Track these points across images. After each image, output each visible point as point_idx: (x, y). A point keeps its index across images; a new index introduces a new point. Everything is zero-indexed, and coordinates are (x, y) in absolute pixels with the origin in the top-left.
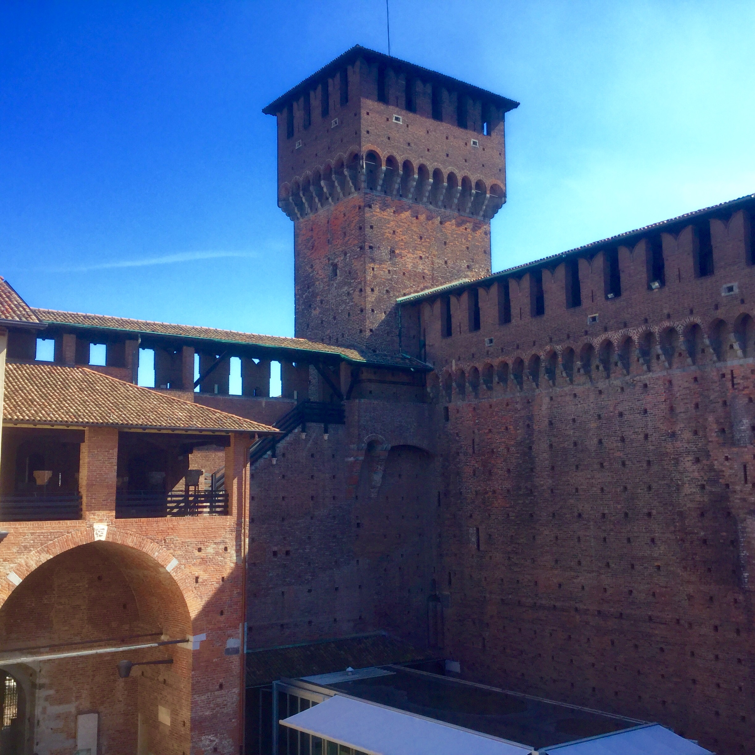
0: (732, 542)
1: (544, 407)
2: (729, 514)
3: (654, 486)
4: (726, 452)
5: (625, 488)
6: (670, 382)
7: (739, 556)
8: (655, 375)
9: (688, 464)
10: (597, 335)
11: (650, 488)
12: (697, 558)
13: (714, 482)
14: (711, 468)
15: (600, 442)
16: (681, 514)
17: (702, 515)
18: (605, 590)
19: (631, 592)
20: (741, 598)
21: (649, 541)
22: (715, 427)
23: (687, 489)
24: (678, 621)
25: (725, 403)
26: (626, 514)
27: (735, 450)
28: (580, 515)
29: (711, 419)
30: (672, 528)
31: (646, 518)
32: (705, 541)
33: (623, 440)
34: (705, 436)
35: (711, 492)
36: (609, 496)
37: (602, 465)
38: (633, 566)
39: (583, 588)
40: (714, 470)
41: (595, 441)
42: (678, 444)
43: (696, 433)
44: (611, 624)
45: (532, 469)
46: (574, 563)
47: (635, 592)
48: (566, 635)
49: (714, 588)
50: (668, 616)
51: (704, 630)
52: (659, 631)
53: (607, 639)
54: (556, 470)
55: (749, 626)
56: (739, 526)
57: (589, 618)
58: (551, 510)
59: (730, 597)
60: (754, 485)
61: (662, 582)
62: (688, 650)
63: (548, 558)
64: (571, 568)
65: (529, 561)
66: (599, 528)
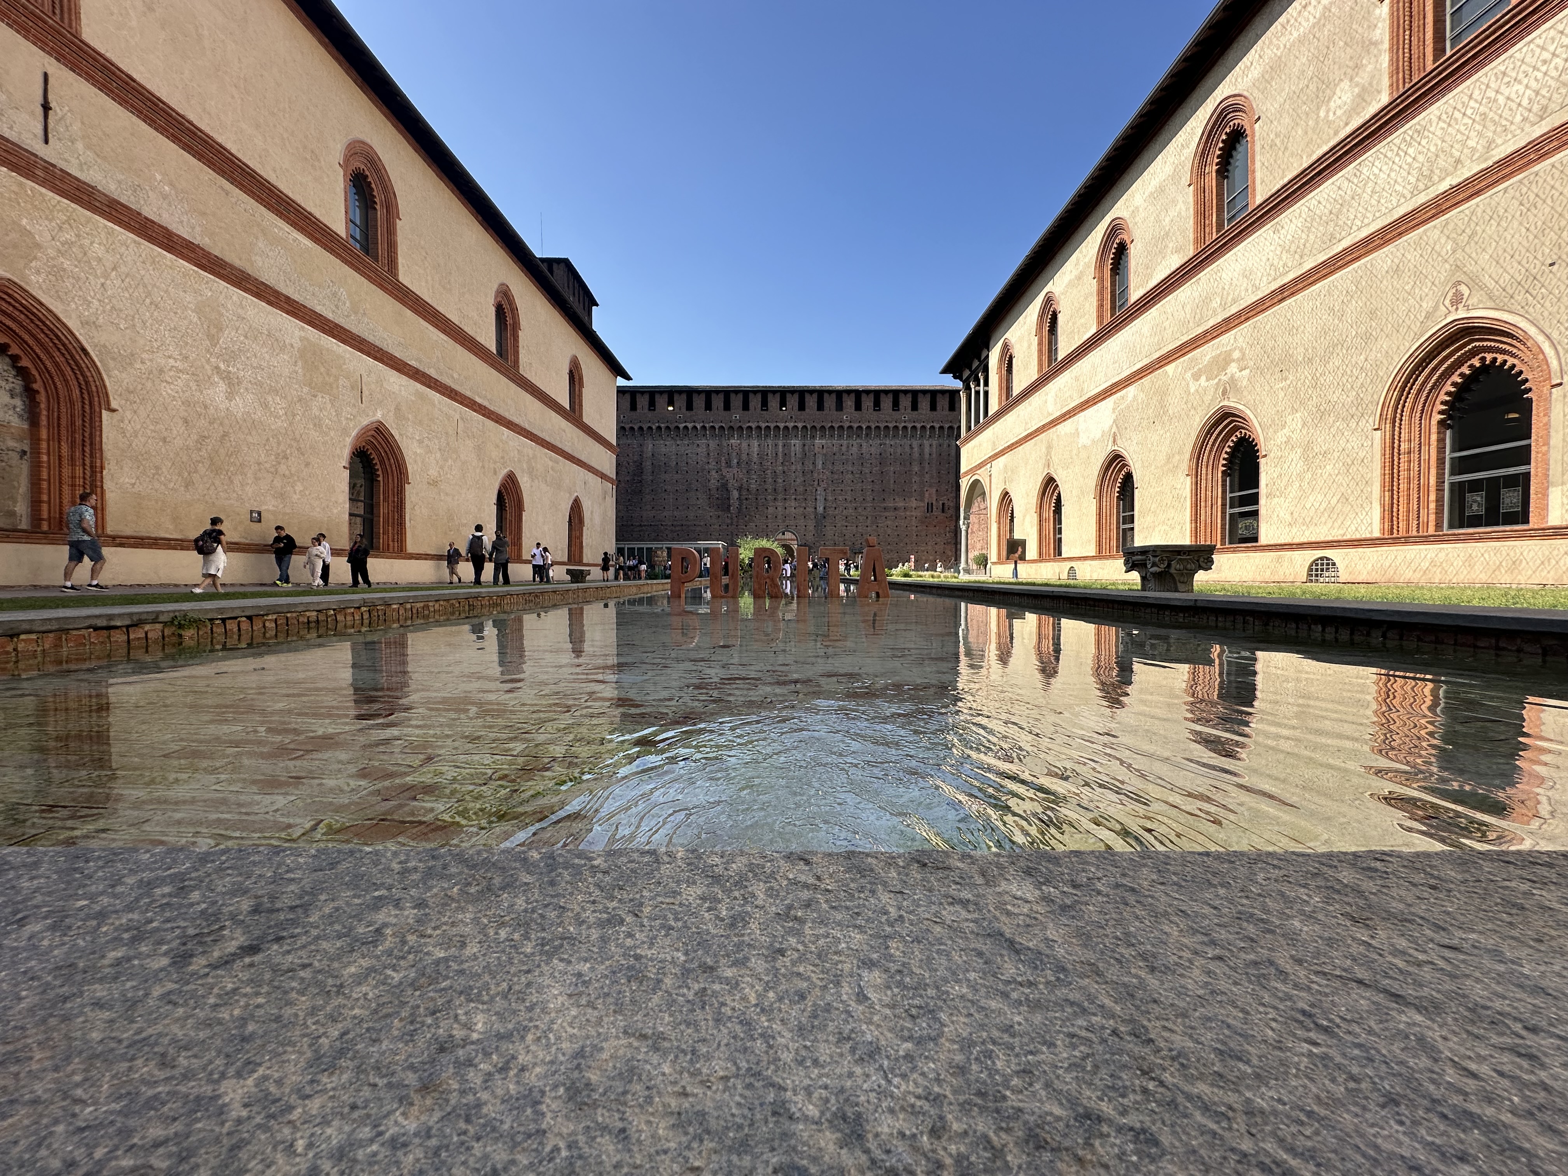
1: (650, 448)
3: (700, 480)
4: (728, 470)
5: (687, 481)
6: (708, 445)
7: (730, 503)
8: (703, 442)
9: (714, 474)
10: (681, 423)
11: (697, 481)
12: (715, 504)
13: (723, 479)
15: (677, 463)
16: (710, 490)
17: (718, 490)
18: (676, 517)
19: (687, 517)
20: (729, 515)
21: (696, 499)
22: (724, 461)
23: (712, 482)
24: (706, 525)
25: (728, 454)
26: (687, 490)
27: (731, 469)
28: (665, 491)
29: (723, 459)
30: (706, 494)
31: (696, 491)
32: (718, 498)
33: (687, 463)
34: (721, 464)
35: (721, 483)
36: (680, 483)
37: (677, 472)
38: (689, 508)
39: (666, 517)
40: (723, 475)
41: (675, 463)
42: (710, 466)
43: (717, 463)
44: (677, 528)
45: (642, 473)
46: (661, 508)
47: (689, 517)
48: (656, 534)
49: (720, 513)
50: (702, 523)
51: (715, 527)
52: (698, 529)
53: (675, 534)
54: (655, 473)
55: (732, 524)
56: (731, 493)
57: (668, 527)
58: (651, 488)
59: (726, 515)
60: (737, 480)
61: (700, 512)
62: (709, 533)
63: (649, 507)
64: (660, 510)
65: (638, 509)
66: (674, 495)
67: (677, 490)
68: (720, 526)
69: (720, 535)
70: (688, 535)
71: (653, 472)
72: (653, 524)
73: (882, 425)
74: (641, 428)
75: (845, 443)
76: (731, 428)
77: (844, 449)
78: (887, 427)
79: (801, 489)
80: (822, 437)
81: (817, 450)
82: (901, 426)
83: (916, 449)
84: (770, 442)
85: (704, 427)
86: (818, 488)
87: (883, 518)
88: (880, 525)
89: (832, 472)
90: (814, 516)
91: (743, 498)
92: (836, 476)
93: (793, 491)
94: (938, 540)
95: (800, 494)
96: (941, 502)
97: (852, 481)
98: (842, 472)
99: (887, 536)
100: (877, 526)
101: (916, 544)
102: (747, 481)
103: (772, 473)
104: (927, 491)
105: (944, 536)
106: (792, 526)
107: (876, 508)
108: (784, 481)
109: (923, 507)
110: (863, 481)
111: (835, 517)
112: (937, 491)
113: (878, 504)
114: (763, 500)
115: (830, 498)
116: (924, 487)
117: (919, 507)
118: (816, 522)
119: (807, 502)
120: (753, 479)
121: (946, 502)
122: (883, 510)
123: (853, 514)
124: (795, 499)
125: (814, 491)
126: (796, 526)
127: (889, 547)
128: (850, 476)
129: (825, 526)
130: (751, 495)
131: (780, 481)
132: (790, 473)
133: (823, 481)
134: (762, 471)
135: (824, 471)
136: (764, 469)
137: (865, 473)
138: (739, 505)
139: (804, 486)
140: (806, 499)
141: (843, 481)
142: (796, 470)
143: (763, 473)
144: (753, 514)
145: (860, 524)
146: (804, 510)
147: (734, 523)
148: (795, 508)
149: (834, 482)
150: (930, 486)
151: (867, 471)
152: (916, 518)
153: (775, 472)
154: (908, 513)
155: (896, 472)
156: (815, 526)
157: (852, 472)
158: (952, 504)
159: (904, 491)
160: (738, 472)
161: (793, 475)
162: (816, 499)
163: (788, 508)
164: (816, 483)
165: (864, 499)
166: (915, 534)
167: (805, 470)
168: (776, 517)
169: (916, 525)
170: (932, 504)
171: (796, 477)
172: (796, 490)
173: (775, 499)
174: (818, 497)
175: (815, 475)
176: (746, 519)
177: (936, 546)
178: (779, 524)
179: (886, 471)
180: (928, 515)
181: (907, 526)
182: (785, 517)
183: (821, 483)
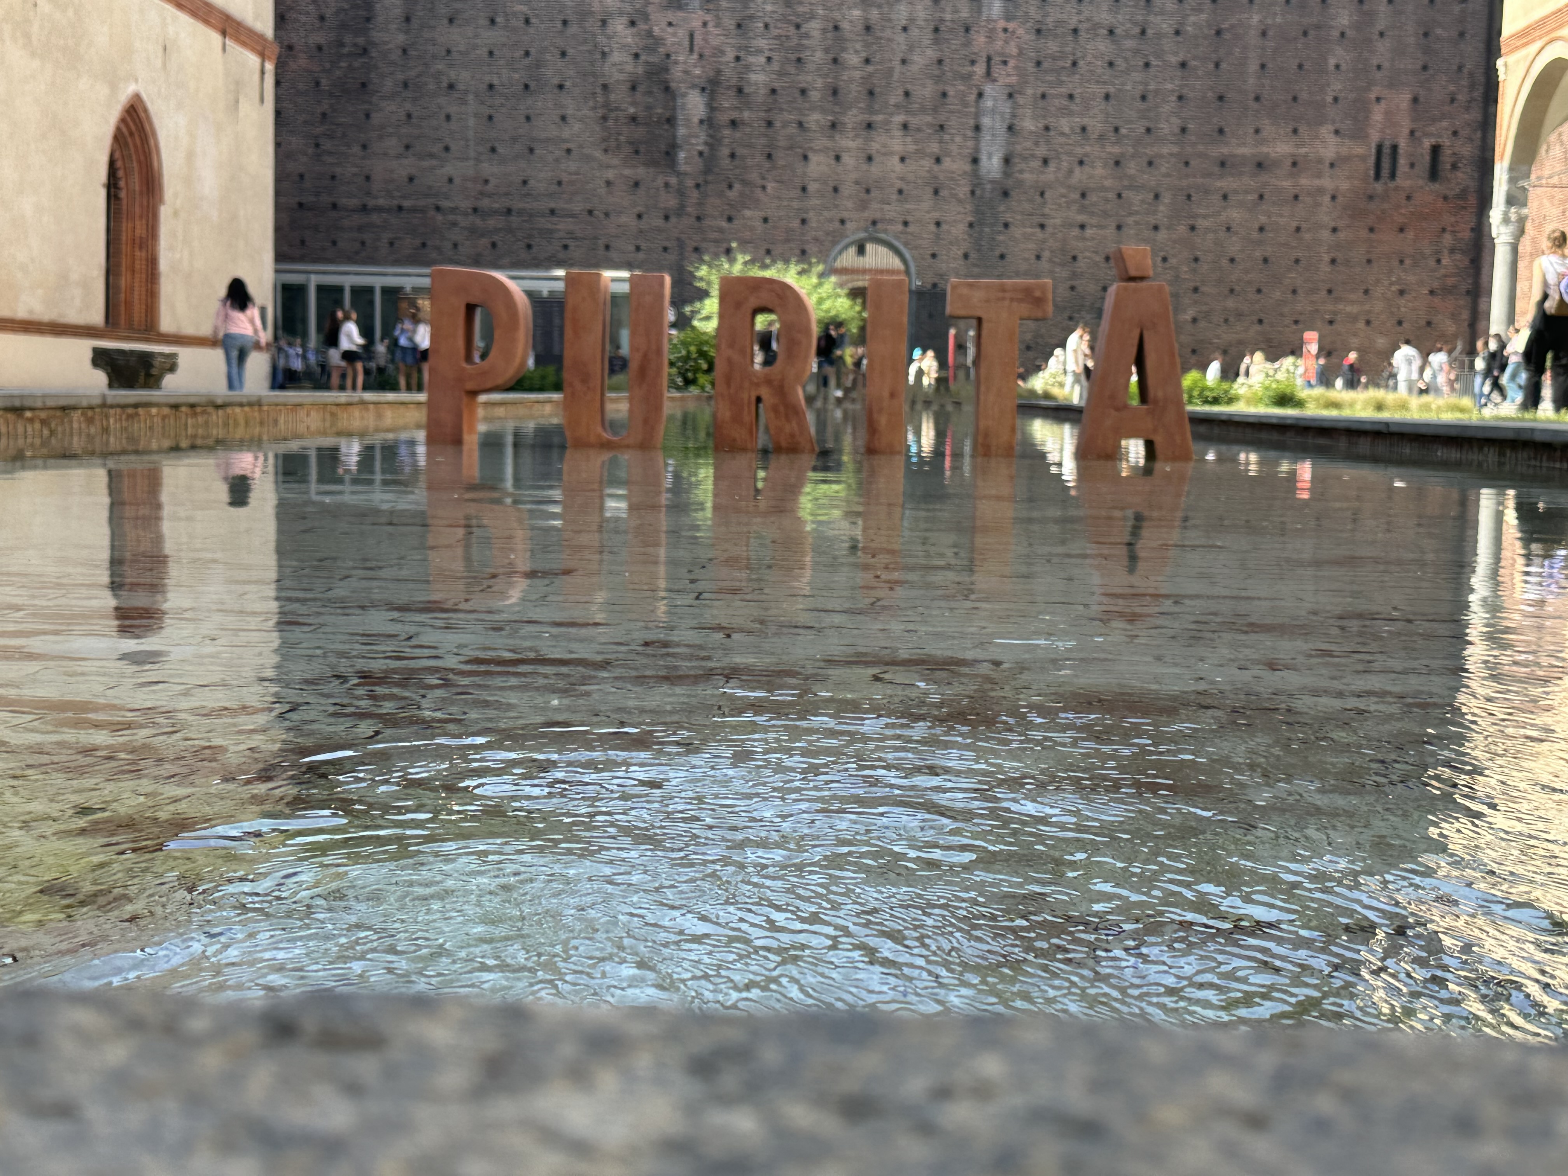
0: (668, 120)
2: (667, 88)
3: (571, 51)
5: (527, 54)
7: (675, 136)
9: (620, 28)
11: (563, 54)
12: (622, 138)
13: (651, 49)
14: (650, 34)
16: (605, 87)
17: (633, 88)
18: (486, 182)
19: (525, 182)
20: (673, 180)
21: (558, 120)
23: (616, 57)
24: (590, 212)
26: (527, 87)
28: (451, 86)
30: (591, 104)
31: (556, 91)
32: (634, 119)
35: (647, 63)
36: (502, 62)
38: (531, 150)
39: (450, 180)
40: (653, 37)
44: (491, 222)
45: (368, 20)
46: (437, 149)
47: (532, 183)
48: (418, 242)
49: (641, 172)
50: (578, 206)
51: (624, 219)
52: (563, 226)
53: (484, 242)
54: (414, 23)
55: (680, 211)
56: (679, 101)
57: (459, 218)
58: (400, 77)
59: (660, 181)
60: (701, 56)
61: (573, 166)
62: (601, 243)
63: (392, 144)
64: (432, 156)
65: (356, 149)
66: (482, 103)
67: (491, 87)
68: (639, 216)
69: (638, 249)
70: (529, 247)
71: (408, 19)
72: (406, 204)
86: (988, 89)
87: (1216, 199)
88: (1201, 223)
89: (1039, 31)
90: (967, 189)
91: (723, 118)
92: (1052, 46)
93: (896, 97)
94: (1411, 278)
95: (923, 110)
96: (1427, 143)
97: (1111, 64)
98: (1075, 31)
99: (1225, 262)
100: (1193, 228)
101: (1330, 291)
102: (738, 59)
103: (824, 31)
104: (1378, 99)
105: (1432, 263)
106: (891, 221)
107: (1192, 163)
108: (867, 61)
109: (1363, 158)
110: (1147, 65)
111: (1042, 194)
112: (1415, 100)
113: (1201, 148)
114: (793, 130)
115: (1029, 124)
116: (1368, 89)
117: (1347, 159)
118: (977, 212)
119: (947, 137)
120: (759, 51)
121: (1446, 141)
122: (1216, 170)
123: (1108, 183)
124: (905, 126)
125: (972, 97)
126: (906, 224)
127: (1231, 303)
128: (1103, 46)
129: (1006, 225)
130: (750, 109)
131: (853, 59)
132: (888, 33)
133: (1005, 63)
134: (789, 22)
135: (1011, 26)
136: (798, 16)
137: (1159, 36)
138: (706, 143)
139: (938, 79)
140: (942, 127)
141: (1074, 64)
142: (912, 20)
143: (792, 30)
144: (754, 176)
145: (1130, 220)
146: (936, 168)
147: (689, 209)
148: (902, 159)
149: (1046, 65)
150: (1392, 84)
151: (1166, 26)
152: (1333, 198)
153: (836, 28)
154: (1304, 181)
155: (1271, 33)
156: (971, 225)
157: (1111, 32)
158: (1468, 150)
159: (1295, 99)
160: (705, 24)
161: (901, 38)
162: (977, 128)
163: (877, 159)
164: (980, 69)
165: (1148, 130)
166: (1327, 258)
167: (942, 20)
168: (836, 190)
169: (1333, 224)
170: (1395, 148)
171: (911, 48)
172: (907, 94)
173: (833, 126)
174: (986, 121)
175: (979, 40)
176: (732, 194)
177: (1402, 301)
178: (845, 215)
179: (1232, 27)
180: (1379, 187)
181: (1298, 229)
182: (868, 191)
183: (997, 70)
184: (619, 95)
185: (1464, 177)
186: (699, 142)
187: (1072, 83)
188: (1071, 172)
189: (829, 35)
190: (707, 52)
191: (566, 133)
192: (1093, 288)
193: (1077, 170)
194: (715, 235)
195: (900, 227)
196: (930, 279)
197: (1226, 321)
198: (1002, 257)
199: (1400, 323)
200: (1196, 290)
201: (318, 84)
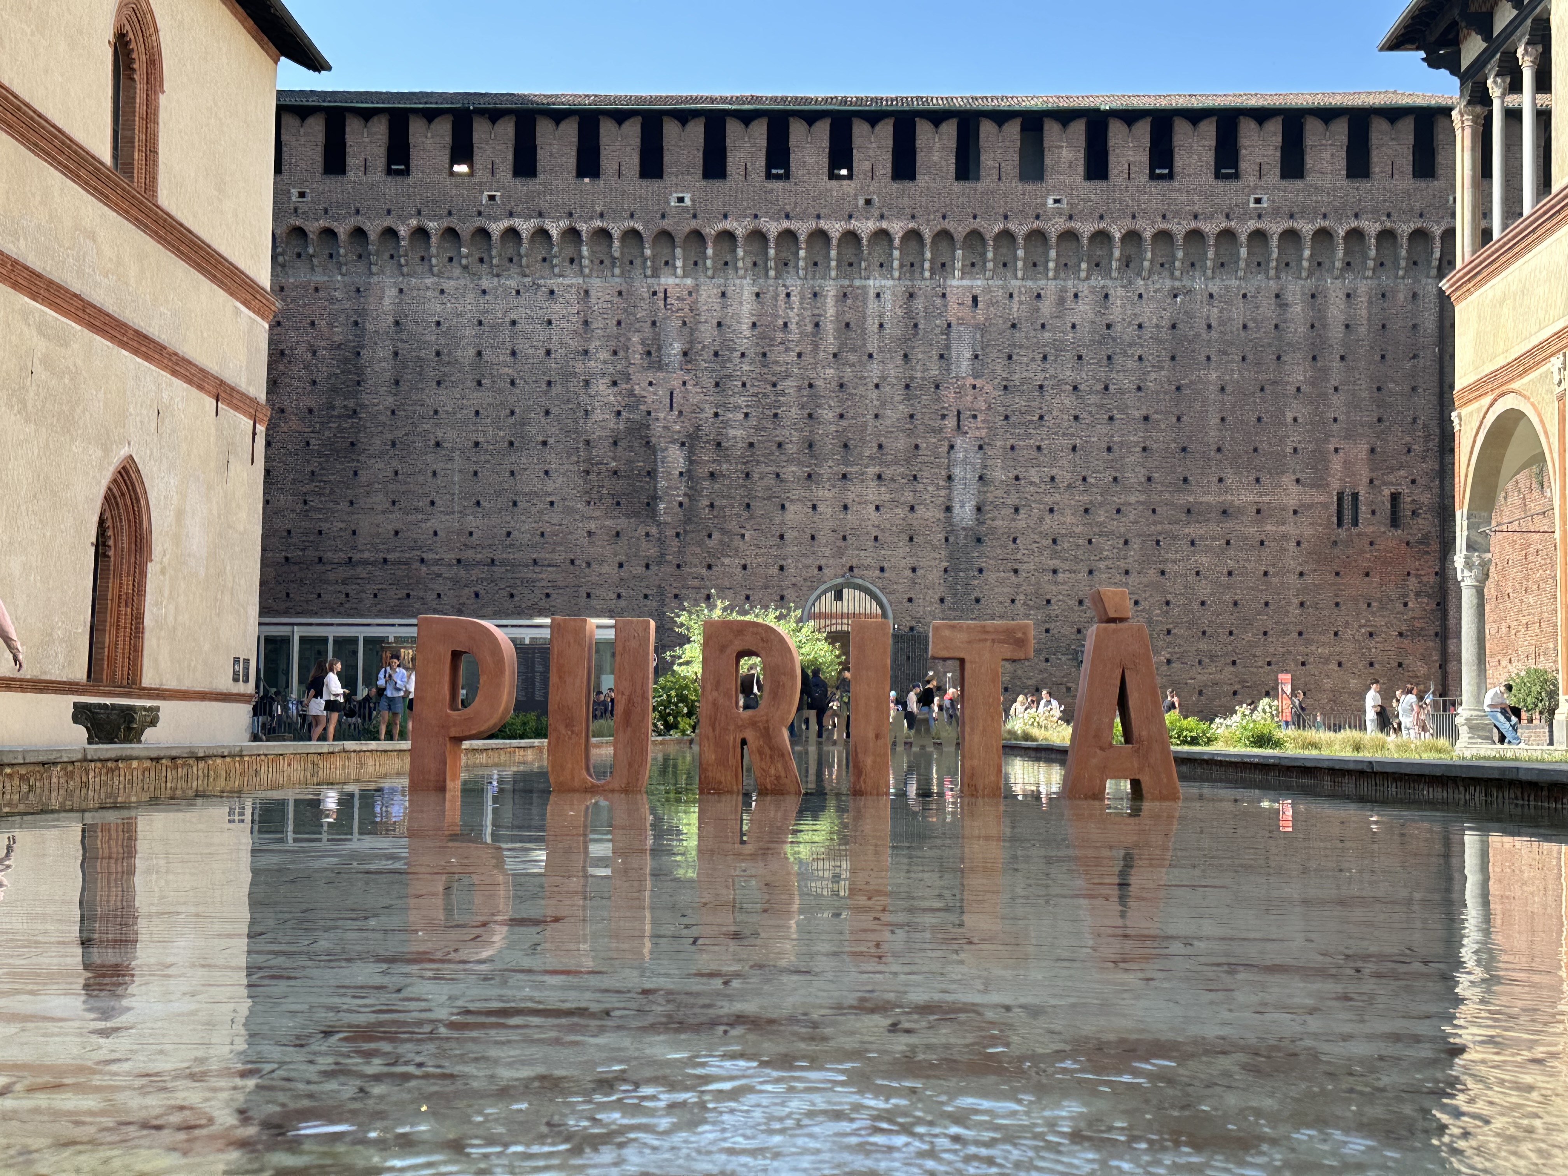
0: (649, 473)
1: (387, 301)
2: (648, 443)
3: (554, 410)
4: (651, 376)
5: (512, 413)
6: (587, 292)
7: (655, 488)
8: (567, 281)
9: (602, 387)
10: (496, 219)
11: (547, 413)
12: (604, 491)
13: (632, 408)
14: (631, 393)
15: (479, 354)
16: (588, 442)
17: (615, 443)
18: (471, 534)
19: (509, 534)
20: (654, 531)
21: (541, 474)
22: (640, 348)
23: (598, 415)
24: (572, 562)
25: (654, 323)
26: (511, 444)
27: (661, 375)
28: (438, 444)
29: (635, 339)
30: (574, 458)
31: (539, 447)
32: (615, 473)
33: (514, 353)
34: (627, 358)
35: (628, 419)
36: (488, 421)
37: (479, 383)
38: (515, 504)
39: (436, 533)
40: (635, 396)
41: (472, 352)
42: (592, 364)
43: (615, 353)
44: (476, 573)
45: (359, 383)
46: (423, 503)
47: (515, 534)
48: (402, 593)
49: (622, 523)
50: (560, 557)
51: (605, 569)
52: (546, 575)
53: (468, 592)
54: (404, 387)
55: (661, 559)
56: (660, 455)
57: (443, 569)
58: (389, 437)
59: (641, 531)
60: (681, 413)
61: (556, 519)
62: (583, 592)
63: (380, 500)
64: (417, 510)
65: (343, 505)
66: (468, 459)
67: (477, 444)
68: (621, 565)
69: (619, 596)
70: (512, 596)
71: (397, 383)
72: (390, 557)
73: (1179, 228)
74: (359, 233)
75: (1050, 287)
76: (666, 236)
77: (1047, 307)
78: (1195, 236)
79: (899, 444)
80: (972, 267)
81: (954, 311)
82: (1245, 228)
83: (1298, 309)
84: (794, 284)
85: (573, 234)
86: (959, 441)
87: (1184, 544)
88: (1169, 568)
89: (1006, 387)
90: (941, 536)
91: (702, 471)
92: (1019, 402)
93: (870, 450)
94: (1380, 621)
95: (896, 462)
96: (1387, 492)
97: (1076, 418)
98: (1041, 387)
99: (1196, 605)
100: (1163, 573)
101: (1300, 634)
102: (716, 415)
103: (800, 388)
104: (1336, 450)
105: (1399, 606)
106: (867, 568)
107: (1158, 510)
108: (841, 416)
109: (1325, 506)
110: (1111, 418)
111: (1014, 540)
112: (1372, 450)
113: (1167, 496)
114: (770, 481)
115: (998, 474)
116: (1326, 440)
117: (1310, 506)
118: (950, 557)
119: (920, 487)
120: (737, 408)
121: (1404, 489)
122: (1183, 516)
123: (1078, 530)
124: (879, 477)
125: (945, 449)
126: (882, 569)
127: (1203, 645)
128: (1068, 400)
129: (981, 571)
130: (728, 461)
131: (827, 415)
132: (861, 390)
133: (975, 417)
134: (766, 380)
135: (979, 383)
136: (774, 375)
137: (1121, 391)
138: (685, 495)
139: (911, 433)
140: (915, 477)
141: (1041, 418)
142: (884, 378)
143: (769, 388)
144: (733, 526)
145: (1102, 565)
146: (910, 515)
147: (669, 558)
148: (877, 508)
149: (1013, 419)
150: (1349, 435)
151: (1128, 383)
152: (1298, 544)
153: (811, 386)
154: (1269, 527)
155: (1229, 389)
156: (946, 570)
157: (1075, 388)
158: (1426, 498)
159: (1255, 450)
160: (684, 383)
161: (874, 394)
162: (949, 478)
163: (853, 508)
164: (950, 423)
165: (1115, 479)
166: (1296, 601)
167: (912, 378)
168: (813, 538)
169: (1299, 569)
170: (1355, 496)
171: (883, 404)
172: (880, 446)
173: (810, 476)
174: (957, 471)
175: (949, 396)
176: (711, 543)
177: (1372, 644)
178: (823, 562)
179: (1191, 382)
180: (1342, 533)
181: (1266, 574)
182: (844, 538)
183: (967, 424)
184: (601, 451)
185: (1426, 524)
186: (679, 493)
187: (1039, 436)
188: (1041, 519)
189: (805, 392)
190: (686, 409)
191: (550, 486)
192: (1068, 630)
193: (1048, 518)
194: (696, 583)
195: (878, 572)
196: (907, 622)
197: (1200, 662)
198: (977, 601)
199: (1371, 664)
200: (1169, 632)
201: (308, 444)
